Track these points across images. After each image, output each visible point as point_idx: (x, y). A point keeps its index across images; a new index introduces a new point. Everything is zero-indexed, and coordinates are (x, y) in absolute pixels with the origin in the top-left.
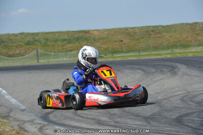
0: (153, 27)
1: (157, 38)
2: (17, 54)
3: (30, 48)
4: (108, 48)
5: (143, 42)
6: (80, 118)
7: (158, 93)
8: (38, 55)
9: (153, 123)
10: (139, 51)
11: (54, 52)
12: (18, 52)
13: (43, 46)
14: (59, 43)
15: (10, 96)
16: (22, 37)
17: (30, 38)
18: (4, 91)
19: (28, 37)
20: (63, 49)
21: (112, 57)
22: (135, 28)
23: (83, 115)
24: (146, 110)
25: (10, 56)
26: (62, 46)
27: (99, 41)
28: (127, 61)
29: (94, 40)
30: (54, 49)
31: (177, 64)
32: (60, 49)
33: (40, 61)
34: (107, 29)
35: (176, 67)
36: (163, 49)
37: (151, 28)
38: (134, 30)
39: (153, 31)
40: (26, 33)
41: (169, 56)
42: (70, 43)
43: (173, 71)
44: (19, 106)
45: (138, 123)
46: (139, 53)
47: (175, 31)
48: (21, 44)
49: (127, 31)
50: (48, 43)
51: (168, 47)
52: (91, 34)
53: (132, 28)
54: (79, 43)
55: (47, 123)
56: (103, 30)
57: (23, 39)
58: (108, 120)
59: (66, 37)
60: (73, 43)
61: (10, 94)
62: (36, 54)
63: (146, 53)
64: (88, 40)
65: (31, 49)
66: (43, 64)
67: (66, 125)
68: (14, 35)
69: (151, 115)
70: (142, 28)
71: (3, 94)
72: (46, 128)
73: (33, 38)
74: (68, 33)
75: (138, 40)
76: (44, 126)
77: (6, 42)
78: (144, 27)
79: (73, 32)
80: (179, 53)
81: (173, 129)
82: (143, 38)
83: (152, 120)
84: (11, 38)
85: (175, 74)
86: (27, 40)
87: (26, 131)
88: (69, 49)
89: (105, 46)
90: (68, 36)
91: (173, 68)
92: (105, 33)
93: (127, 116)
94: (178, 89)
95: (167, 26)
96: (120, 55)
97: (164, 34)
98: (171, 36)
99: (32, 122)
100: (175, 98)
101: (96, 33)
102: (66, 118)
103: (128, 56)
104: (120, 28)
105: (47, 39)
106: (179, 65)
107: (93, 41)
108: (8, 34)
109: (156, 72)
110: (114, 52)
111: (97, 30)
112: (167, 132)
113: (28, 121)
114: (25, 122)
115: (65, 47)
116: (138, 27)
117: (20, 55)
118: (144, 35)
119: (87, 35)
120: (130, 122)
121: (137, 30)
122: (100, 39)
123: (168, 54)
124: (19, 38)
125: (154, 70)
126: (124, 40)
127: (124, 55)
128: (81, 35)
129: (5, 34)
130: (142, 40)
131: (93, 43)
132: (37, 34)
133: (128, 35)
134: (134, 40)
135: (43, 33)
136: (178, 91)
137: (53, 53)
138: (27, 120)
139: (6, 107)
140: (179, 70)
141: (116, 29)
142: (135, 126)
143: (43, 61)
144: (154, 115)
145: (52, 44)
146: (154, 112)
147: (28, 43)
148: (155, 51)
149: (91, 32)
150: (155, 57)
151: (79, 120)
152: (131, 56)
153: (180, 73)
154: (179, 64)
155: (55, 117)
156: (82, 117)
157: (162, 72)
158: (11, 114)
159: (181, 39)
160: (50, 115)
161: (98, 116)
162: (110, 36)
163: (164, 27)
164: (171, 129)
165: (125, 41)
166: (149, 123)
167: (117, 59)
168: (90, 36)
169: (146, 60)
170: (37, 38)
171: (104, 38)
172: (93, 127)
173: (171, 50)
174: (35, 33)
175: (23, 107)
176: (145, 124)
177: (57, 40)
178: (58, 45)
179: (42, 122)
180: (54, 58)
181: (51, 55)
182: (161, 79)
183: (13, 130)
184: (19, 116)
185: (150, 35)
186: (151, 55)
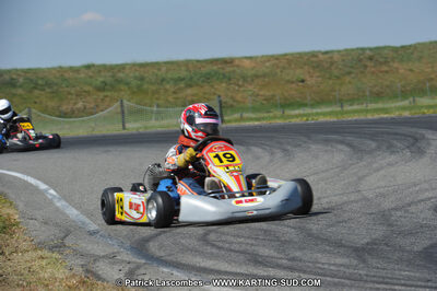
0: (370, 49)
1: (381, 75)
2: (79, 110)
3: (106, 96)
4: (274, 96)
5: (350, 82)
6: (214, 251)
7: (383, 195)
8: (123, 112)
9: (373, 262)
10: (341, 102)
11: (158, 106)
12: (80, 105)
13: (134, 93)
14: (168, 86)
15: (64, 203)
16: (91, 74)
17: (106, 77)
18: (52, 191)
19: (103, 74)
20: (177, 98)
21: (282, 117)
22: (332, 52)
23: (221, 244)
24: (357, 231)
25: (64, 115)
26: (174, 93)
27: (253, 80)
28: (315, 124)
29: (244, 78)
30: (157, 99)
31: (423, 131)
32: (171, 99)
33: (127, 125)
34: (272, 56)
35: (423, 137)
36: (394, 97)
37: (368, 52)
38: (331, 58)
39: (371, 59)
40: (99, 66)
41: (406, 114)
42: (190, 86)
43: (416, 146)
44: (83, 223)
45: (339, 261)
46: (342, 106)
47: (420, 58)
48: (87, 88)
49: (314, 59)
50: (145, 86)
51: (404, 94)
52: (238, 66)
53: (326, 53)
54: (212, 86)
55: (143, 261)
56: (263, 56)
57: (91, 77)
58: (275, 254)
59: (184, 73)
60: (197, 85)
61: (64, 197)
62: (119, 110)
63: (355, 107)
64: (230, 79)
65: (108, 99)
66: (134, 131)
67: (184, 265)
68: (71, 69)
69: (368, 244)
70: (348, 52)
71: (50, 197)
72: (142, 271)
73: (113, 76)
74: (187, 63)
75: (338, 78)
76: (138, 267)
77: (56, 84)
78: (353, 50)
79: (198, 61)
80: (429, 107)
81: (417, 275)
82: (350, 73)
83: (369, 254)
84: (66, 75)
85: (421, 152)
86: (101, 79)
87: (99, 278)
88: (189, 98)
89: (266, 93)
90: (188, 70)
91: (416, 140)
92: (267, 64)
93: (317, 245)
94: (426, 186)
95: (403, 47)
96: (300, 111)
97: (396, 65)
98: (411, 70)
99: (112, 258)
100: (421, 206)
101: (247, 63)
102: (186, 250)
103: (317, 114)
104: (300, 54)
105: (142, 79)
106: (429, 134)
107: (240, 83)
108: (60, 67)
109: (379, 148)
110: (287, 104)
111: (250, 58)
112: (403, 282)
113: (103, 257)
114: (97, 259)
115: (180, 95)
116: (339, 51)
117: (85, 112)
118: (352, 67)
119: (228, 69)
120: (322, 258)
121: (336, 57)
122: (257, 76)
123: (404, 108)
124: (82, 75)
125: (374, 145)
126: (307, 77)
127: (308, 110)
128: (215, 68)
129: (54, 69)
130: (348, 79)
131: (240, 86)
132: (122, 67)
133: (318, 67)
134: (330, 78)
135: (134, 65)
136: (427, 190)
137: (155, 109)
138: (102, 254)
139: (57, 225)
140: (429, 144)
141: (292, 54)
142: (332, 268)
143: (134, 126)
144: (374, 242)
145: (154, 88)
146: (374, 237)
147: (102, 88)
148: (376, 102)
149: (237, 62)
150: (376, 116)
151: (212, 254)
152: (324, 114)
153: (431, 151)
154: (430, 132)
155: (161, 247)
156: (219, 248)
157: (391, 149)
158: (68, 242)
159: (433, 76)
160: (151, 244)
161: (252, 245)
162: (278, 71)
163: (395, 50)
164: (412, 274)
165: (310, 81)
166: (364, 261)
167: (294, 121)
168: (234, 71)
169: (356, 122)
170: (121, 75)
171: (264, 76)
172: (242, 270)
173: (411, 99)
174: (117, 65)
175: (93, 227)
176: (355, 262)
177: (163, 80)
178: (166, 90)
179: (134, 260)
180: (157, 119)
181: (152, 112)
182: (390, 165)
183: (74, 276)
184: (84, 245)
185: (366, 67)
186: (367, 111)
